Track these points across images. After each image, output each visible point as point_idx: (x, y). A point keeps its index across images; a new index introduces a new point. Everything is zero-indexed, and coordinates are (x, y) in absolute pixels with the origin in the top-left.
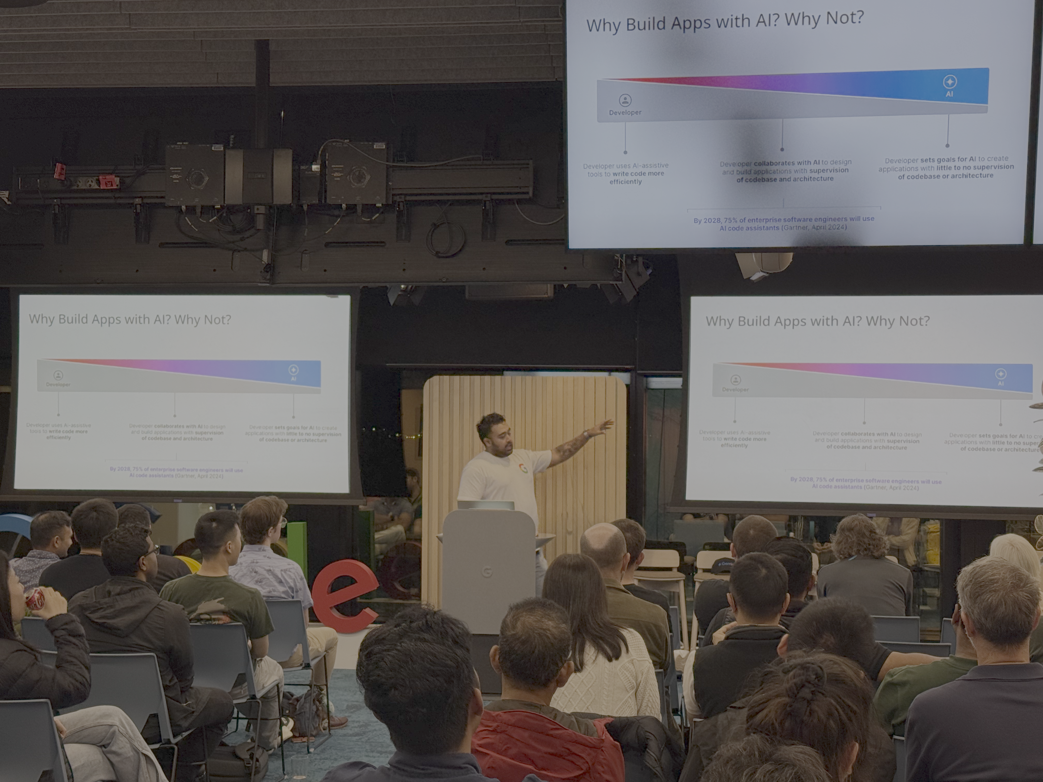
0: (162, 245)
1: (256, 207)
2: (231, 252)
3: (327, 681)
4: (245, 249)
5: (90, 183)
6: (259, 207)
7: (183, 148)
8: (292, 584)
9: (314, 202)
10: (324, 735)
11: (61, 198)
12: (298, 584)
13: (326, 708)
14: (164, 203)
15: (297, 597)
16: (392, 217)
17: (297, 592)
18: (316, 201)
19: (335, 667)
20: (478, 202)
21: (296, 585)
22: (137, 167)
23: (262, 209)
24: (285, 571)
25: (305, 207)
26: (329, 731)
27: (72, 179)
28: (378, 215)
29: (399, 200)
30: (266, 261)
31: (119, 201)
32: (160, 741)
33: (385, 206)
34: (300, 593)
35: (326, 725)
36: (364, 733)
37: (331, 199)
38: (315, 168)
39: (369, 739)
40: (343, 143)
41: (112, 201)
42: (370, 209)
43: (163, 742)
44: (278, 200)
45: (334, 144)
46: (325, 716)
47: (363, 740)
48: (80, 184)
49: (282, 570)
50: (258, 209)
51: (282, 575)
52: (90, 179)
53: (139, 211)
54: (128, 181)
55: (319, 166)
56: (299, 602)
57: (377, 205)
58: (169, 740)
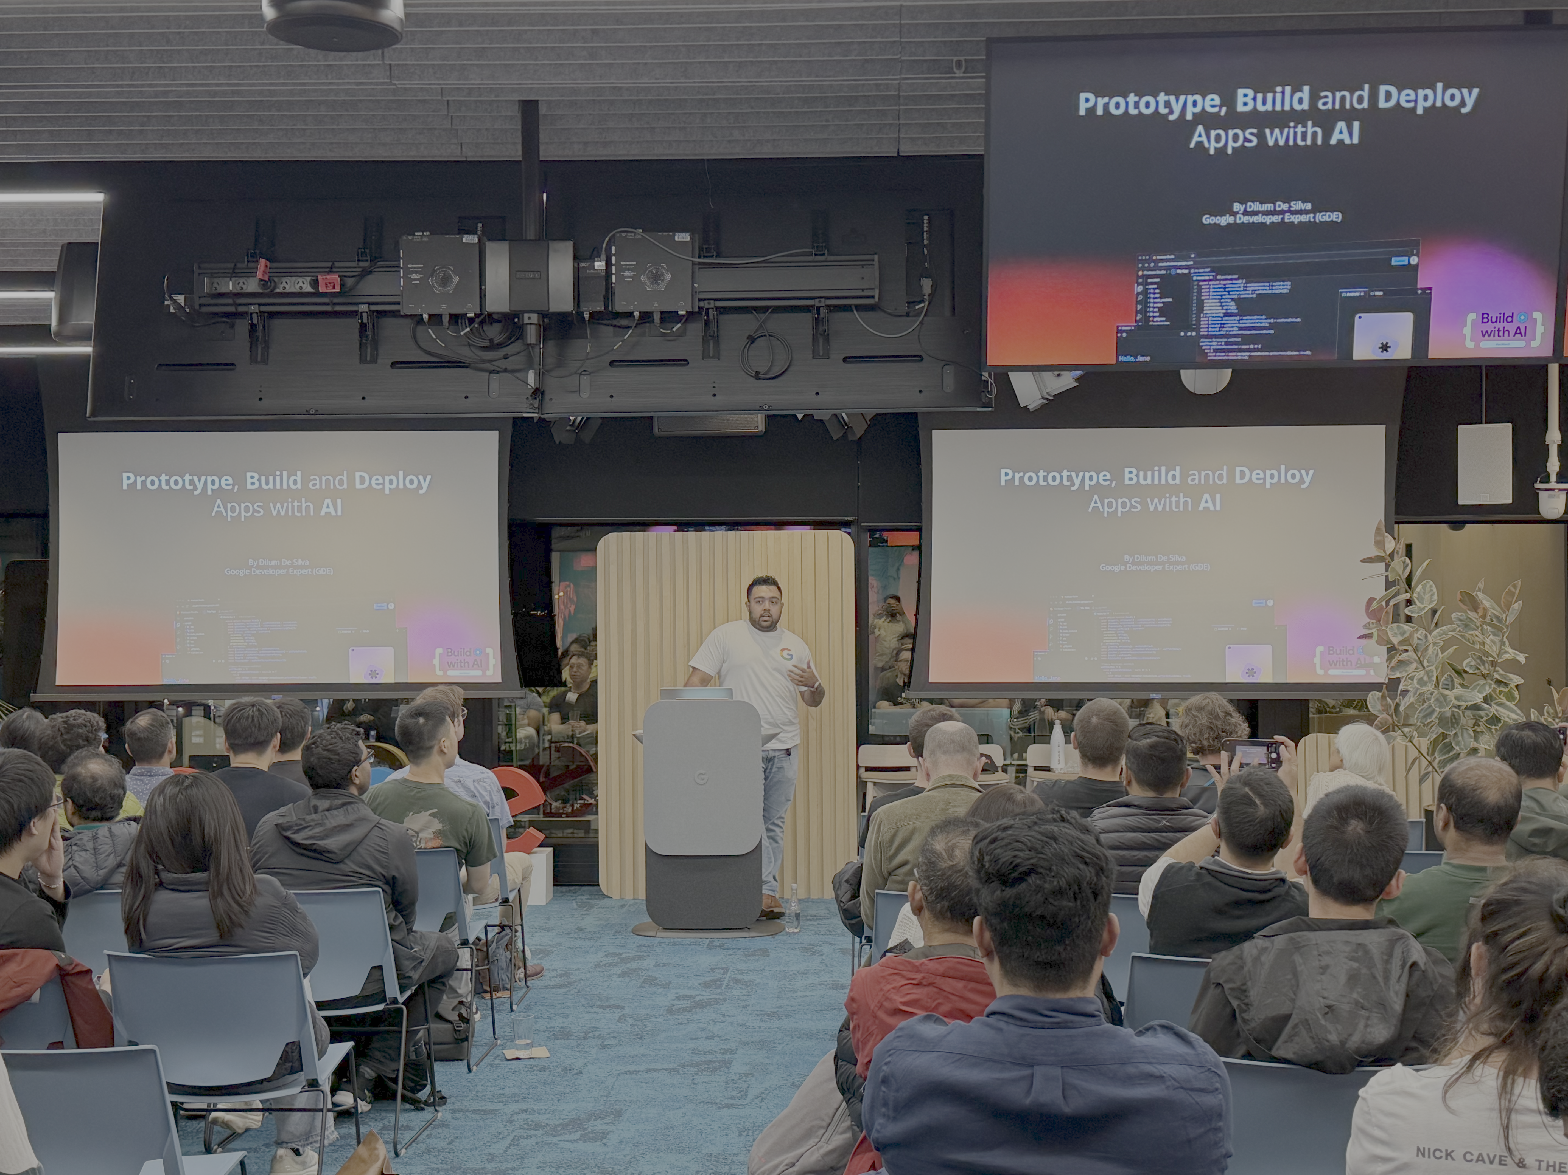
0: (394, 365)
1: (526, 316)
2: (487, 374)
3: (522, 919)
4: (506, 370)
5: (301, 284)
6: (531, 315)
7: (425, 239)
8: (488, 799)
9: (598, 309)
10: (520, 989)
11: (260, 305)
12: (494, 798)
13: (521, 954)
14: (399, 311)
15: (493, 814)
16: (696, 328)
17: (493, 807)
18: (600, 308)
19: (529, 903)
20: (807, 309)
21: (492, 799)
22: (362, 264)
23: (535, 318)
24: (478, 781)
25: (586, 316)
26: (526, 981)
27: (276, 279)
28: (679, 325)
29: (707, 306)
30: (533, 385)
31: (338, 308)
32: (383, 1000)
33: (690, 314)
34: (497, 809)
35: (522, 975)
36: (570, 984)
37: (620, 306)
38: (599, 265)
39: (579, 991)
40: (635, 234)
41: (328, 308)
42: (668, 317)
43: (388, 1002)
44: (555, 307)
45: (624, 234)
46: (521, 964)
47: (572, 992)
48: (287, 287)
49: (474, 781)
50: (529, 318)
51: (475, 787)
52: (300, 280)
53: (365, 321)
54: (350, 282)
55: (604, 263)
56: (497, 820)
57: (680, 313)
58: (396, 998)
